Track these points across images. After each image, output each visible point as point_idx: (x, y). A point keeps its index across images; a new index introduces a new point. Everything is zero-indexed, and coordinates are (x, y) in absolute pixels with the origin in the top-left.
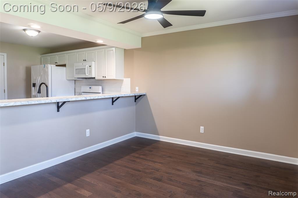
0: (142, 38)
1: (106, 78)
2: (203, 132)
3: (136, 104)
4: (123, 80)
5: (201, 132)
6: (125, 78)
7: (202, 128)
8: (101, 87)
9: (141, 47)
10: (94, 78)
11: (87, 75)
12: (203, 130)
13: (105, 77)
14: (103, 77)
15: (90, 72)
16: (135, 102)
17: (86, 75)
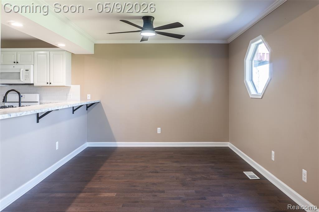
0: (95, 44)
1: (51, 85)
2: (160, 133)
3: (87, 113)
4: (70, 87)
5: (158, 133)
6: (72, 84)
7: (159, 129)
8: (39, 95)
9: (93, 53)
10: (33, 84)
11: (22, 80)
12: (160, 131)
13: (50, 83)
14: (47, 83)
15: (28, 77)
16: (87, 110)
17: (20, 81)
